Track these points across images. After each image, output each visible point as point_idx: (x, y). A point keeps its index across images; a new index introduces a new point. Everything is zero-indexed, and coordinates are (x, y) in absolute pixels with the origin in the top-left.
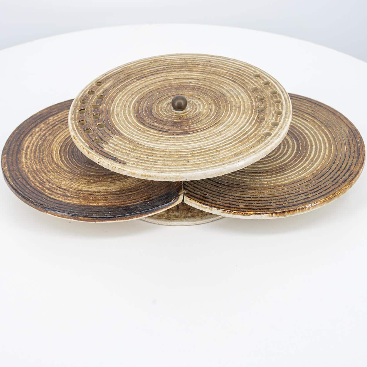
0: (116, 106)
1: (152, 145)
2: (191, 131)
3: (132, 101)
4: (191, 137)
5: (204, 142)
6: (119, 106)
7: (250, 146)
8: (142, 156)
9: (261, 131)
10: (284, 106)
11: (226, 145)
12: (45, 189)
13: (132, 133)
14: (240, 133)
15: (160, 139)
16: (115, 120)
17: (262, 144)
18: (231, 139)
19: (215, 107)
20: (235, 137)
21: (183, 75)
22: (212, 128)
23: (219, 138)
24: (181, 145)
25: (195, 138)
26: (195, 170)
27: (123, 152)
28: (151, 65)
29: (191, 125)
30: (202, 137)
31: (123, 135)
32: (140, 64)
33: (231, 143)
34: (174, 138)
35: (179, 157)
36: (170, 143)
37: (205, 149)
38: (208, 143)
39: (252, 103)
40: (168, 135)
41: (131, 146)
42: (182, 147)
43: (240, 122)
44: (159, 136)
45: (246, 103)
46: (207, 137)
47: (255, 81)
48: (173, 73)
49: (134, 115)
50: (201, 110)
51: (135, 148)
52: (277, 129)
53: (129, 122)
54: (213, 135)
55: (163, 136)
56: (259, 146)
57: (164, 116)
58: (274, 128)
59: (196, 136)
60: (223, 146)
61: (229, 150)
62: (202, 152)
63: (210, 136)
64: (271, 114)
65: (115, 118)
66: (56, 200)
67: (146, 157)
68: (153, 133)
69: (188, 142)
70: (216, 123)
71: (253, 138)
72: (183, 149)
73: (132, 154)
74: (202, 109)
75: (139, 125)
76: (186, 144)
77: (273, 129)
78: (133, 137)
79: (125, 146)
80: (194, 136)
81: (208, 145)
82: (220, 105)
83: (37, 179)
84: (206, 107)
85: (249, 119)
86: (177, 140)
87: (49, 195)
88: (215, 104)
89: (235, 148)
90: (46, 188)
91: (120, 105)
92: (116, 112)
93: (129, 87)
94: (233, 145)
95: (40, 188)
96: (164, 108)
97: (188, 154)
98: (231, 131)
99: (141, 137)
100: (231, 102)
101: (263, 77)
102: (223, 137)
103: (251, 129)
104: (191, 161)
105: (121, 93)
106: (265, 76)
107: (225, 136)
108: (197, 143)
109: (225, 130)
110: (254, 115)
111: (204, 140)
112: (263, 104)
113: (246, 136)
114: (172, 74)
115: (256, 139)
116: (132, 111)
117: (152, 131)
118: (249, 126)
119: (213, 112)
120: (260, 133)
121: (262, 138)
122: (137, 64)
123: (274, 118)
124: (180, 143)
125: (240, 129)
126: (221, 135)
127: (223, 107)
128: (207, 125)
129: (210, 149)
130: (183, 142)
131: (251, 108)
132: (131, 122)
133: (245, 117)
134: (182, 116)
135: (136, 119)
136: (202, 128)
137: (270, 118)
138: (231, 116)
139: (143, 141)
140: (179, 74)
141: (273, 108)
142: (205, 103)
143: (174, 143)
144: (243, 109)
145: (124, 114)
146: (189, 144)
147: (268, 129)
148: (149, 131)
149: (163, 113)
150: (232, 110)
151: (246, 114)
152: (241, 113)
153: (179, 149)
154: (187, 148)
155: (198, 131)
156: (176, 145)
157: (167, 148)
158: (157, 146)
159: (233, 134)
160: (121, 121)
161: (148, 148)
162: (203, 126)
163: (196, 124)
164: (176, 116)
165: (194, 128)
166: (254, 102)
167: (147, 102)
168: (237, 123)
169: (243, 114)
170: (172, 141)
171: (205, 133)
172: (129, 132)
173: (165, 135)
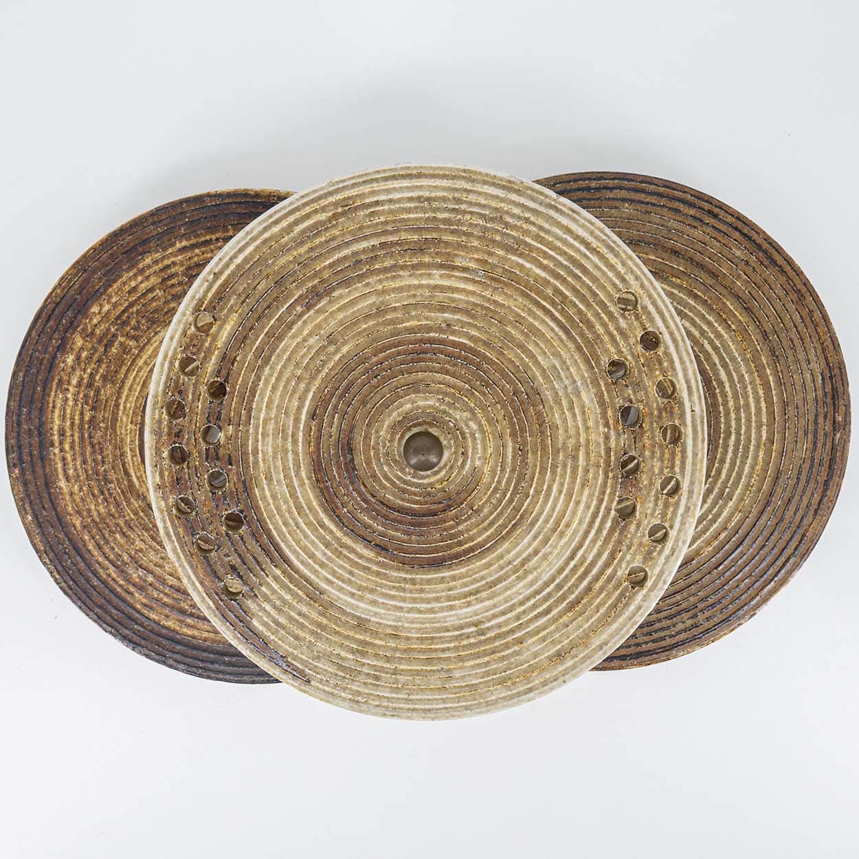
0: (260, 437)
1: (362, 608)
2: (456, 556)
3: (300, 408)
4: (454, 578)
5: (487, 603)
6: (269, 435)
7: (592, 623)
8: (343, 654)
9: (624, 565)
10: (687, 461)
11: (536, 617)
12: (132, 589)
13: (312, 556)
14: (572, 570)
15: (382, 586)
16: (264, 498)
17: (621, 620)
18: (550, 595)
19: (514, 448)
20: (559, 587)
21: (428, 286)
22: (506, 545)
23: (521, 589)
24: (432, 611)
25: (465, 585)
26: (466, 708)
27: (297, 638)
28: (336, 232)
29: (452, 527)
30: (483, 578)
31: (290, 565)
32: (306, 224)
33: (548, 611)
34: (413, 582)
35: (427, 659)
36: (404, 600)
37: (488, 629)
38: (495, 606)
39: (607, 438)
40: (398, 569)
41: (314, 615)
42: (435, 618)
43: (574, 525)
44: (378, 574)
45: (593, 437)
46: (494, 584)
47: (622, 333)
48: (400, 276)
49: (309, 478)
50: (478, 463)
51: (325, 621)
52: (662, 560)
53: (299, 508)
54: (506, 576)
55: (387, 572)
56: (615, 626)
57: (384, 487)
58: (655, 554)
59: (467, 575)
60: (531, 621)
61: (544, 639)
62: (480, 643)
63: (500, 580)
64: (653, 493)
65: (263, 489)
66: (163, 626)
67: (351, 656)
68: (361, 557)
69: (449, 599)
70: (515, 524)
71: (602, 589)
72: (438, 630)
73: (321, 646)
74: (479, 459)
75: (326, 521)
76: (442, 609)
77: (652, 559)
78: (315, 572)
79: (299, 614)
80: (462, 577)
81: (495, 616)
82: (525, 443)
83: (109, 556)
84: (489, 451)
85: (598, 508)
86: (422, 591)
87: (145, 611)
88: (514, 435)
89: (557, 630)
90: (134, 585)
91: (271, 426)
92: (264, 460)
93: (289, 343)
94: (555, 620)
95: (121, 586)
96: (384, 449)
97: (448, 649)
98: (551, 558)
99: (334, 573)
100: (554, 427)
101: (644, 308)
102: (531, 584)
103: (599, 555)
104: (457, 674)
105: (267, 370)
106: (651, 308)
107: (536, 580)
108: (469, 604)
109: (536, 552)
110: (610, 493)
111: (484, 594)
112: (635, 442)
113: (585, 583)
114: (399, 283)
115: (608, 596)
116: (304, 460)
117: (359, 548)
118: (594, 541)
119: (508, 470)
120: (619, 573)
121: (622, 594)
122: (296, 223)
123: (657, 512)
124: (428, 601)
125: (572, 557)
126: (526, 573)
127: (535, 453)
128: (492, 530)
129: (499, 631)
130: (437, 600)
131: (605, 460)
132: (306, 508)
133: (587, 502)
134: (431, 485)
135: (316, 497)
136: (480, 545)
137: (649, 511)
138: (553, 495)
139: (341, 589)
140: (416, 282)
141: (659, 464)
142: (487, 428)
143: (414, 603)
144: (585, 464)
145: (285, 469)
146: (452, 608)
147: (641, 557)
148: (353, 551)
149: (382, 470)
150: (554, 466)
151: (590, 489)
152: (578, 481)
153: (428, 628)
154: (446, 624)
155: (471, 555)
156: (419, 611)
157: (400, 624)
158: (376, 614)
159: (556, 573)
160: (279, 503)
161: (356, 623)
162: (484, 536)
163: (466, 524)
164: (417, 485)
165: (460, 544)
166: (612, 432)
167: (339, 419)
168: (568, 526)
169: (583, 486)
170: (410, 595)
171: (489, 565)
172: (305, 549)
173: (392, 568)
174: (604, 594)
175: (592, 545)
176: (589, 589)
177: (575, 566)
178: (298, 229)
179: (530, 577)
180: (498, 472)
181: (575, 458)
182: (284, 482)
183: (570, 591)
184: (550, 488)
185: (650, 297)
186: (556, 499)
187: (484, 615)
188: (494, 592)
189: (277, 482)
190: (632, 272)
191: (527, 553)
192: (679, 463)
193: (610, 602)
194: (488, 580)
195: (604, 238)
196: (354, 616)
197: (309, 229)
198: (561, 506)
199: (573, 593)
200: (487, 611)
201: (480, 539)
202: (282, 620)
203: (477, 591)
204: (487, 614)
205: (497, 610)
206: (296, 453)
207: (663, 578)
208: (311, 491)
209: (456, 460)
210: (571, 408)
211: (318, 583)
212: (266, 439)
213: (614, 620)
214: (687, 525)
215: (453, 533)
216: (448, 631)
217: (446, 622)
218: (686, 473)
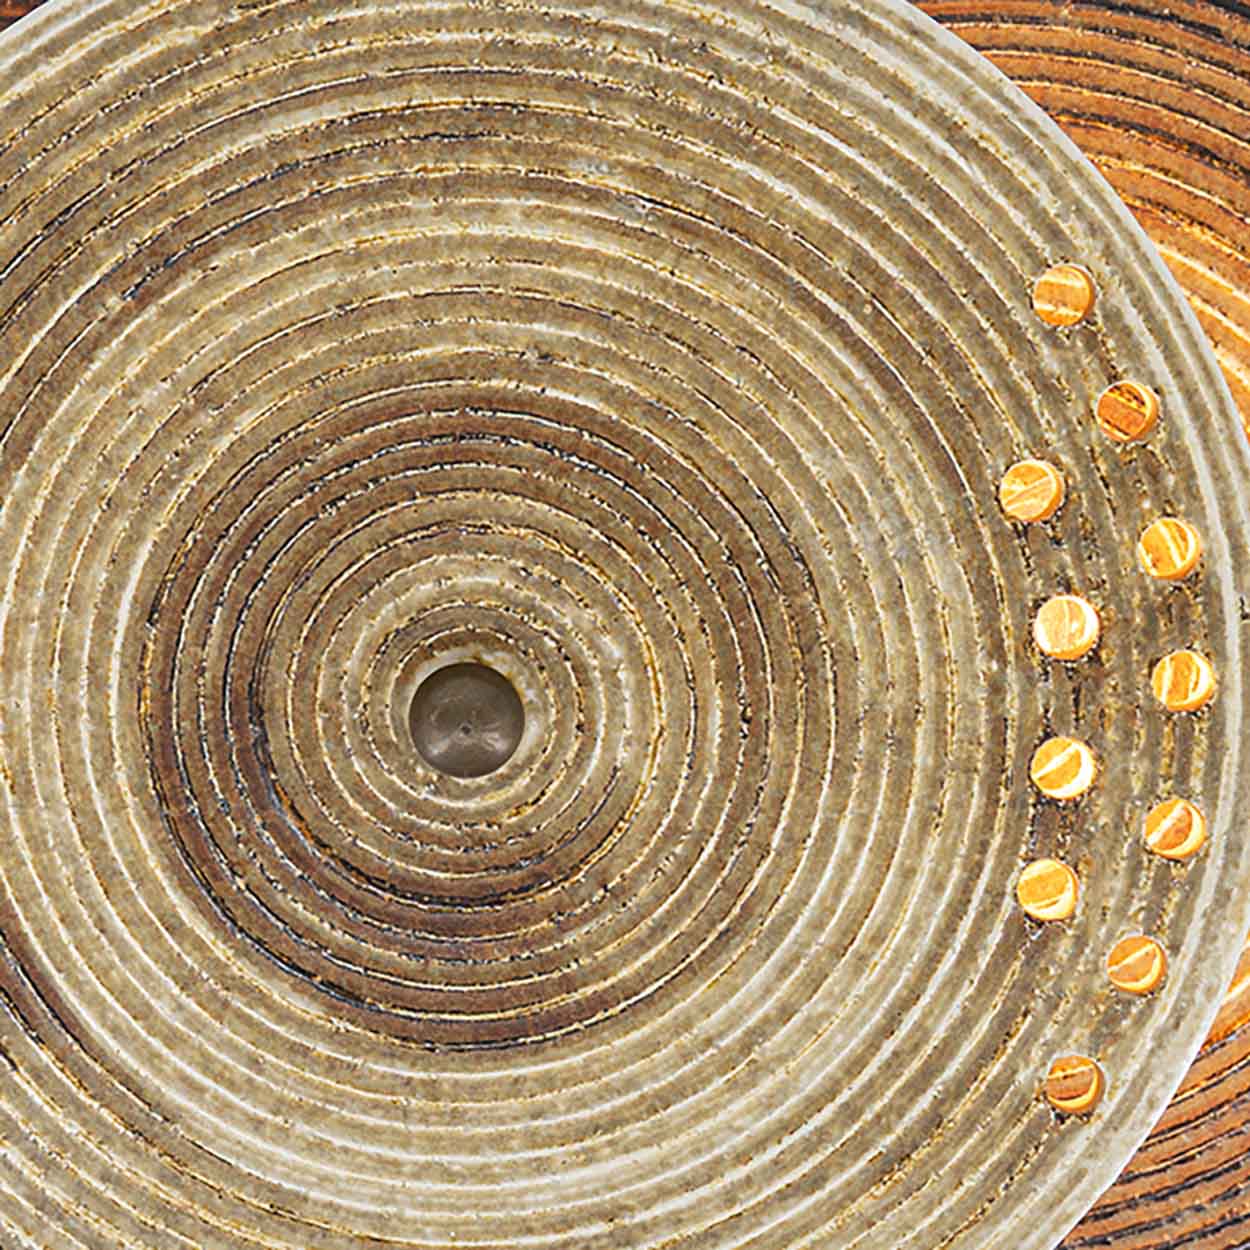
2: (555, 1020)
3: (112, 591)
4: (548, 1082)
5: (644, 1155)
6: (22, 666)
7: (941, 1216)
9: (1036, 1053)
10: (1226, 759)
11: (782, 1196)
13: (143, 1013)
14: (888, 1065)
15: (341, 1100)
16: (7, 843)
17: (1022, 1210)
18: (822, 1135)
19: (727, 714)
20: (850, 1112)
21: (489, 243)
22: (700, 991)
23: (738, 1116)
24: (483, 1174)
25: (580, 1102)
28: (222, 80)
29: (546, 938)
30: (631, 1084)
31: (81, 1037)
32: (135, 58)
33: (816, 1180)
34: (432, 1090)
36: (406, 1142)
37: (643, 1227)
38: (664, 1164)
39: (996, 688)
40: (391, 1055)
41: (146, 1180)
42: (492, 1195)
43: (896, 938)
44: (332, 1066)
45: (956, 685)
46: (664, 1099)
47: (1047, 387)
48: (407, 212)
49: (138, 790)
50: (623, 755)
51: (177, 1198)
52: (1145, 1041)
53: (108, 875)
54: (700, 1080)
55: (359, 1061)
57: (353, 821)
58: (1125, 1023)
59: (586, 1074)
60: (766, 1206)
63: (679, 1091)
64: (1125, 851)
65: (6, 818)
68: (284, 1017)
69: (533, 1140)
70: (727, 930)
71: (970, 1123)
72: (501, 1229)
74: (629, 742)
75: (186, 914)
76: (513, 1171)
77: (1116, 1037)
78: (152, 1058)
79: (105, 1178)
80: (571, 1078)
81: (664, 1193)
82: (759, 700)
84: (657, 722)
85: (966, 889)
86: (456, 1116)
88: (727, 676)
89: (840, 1234)
91: (29, 640)
92: (8, 737)
93: (84, 402)
94: (836, 1206)
98: (827, 1029)
99: (206, 1064)
100: (846, 657)
101: (1114, 317)
102: (769, 1103)
103: (966, 1023)
106: (1133, 318)
107: (783, 1091)
108: (590, 1157)
109: (786, 1013)
110: (1002, 849)
111: (634, 1130)
112: (1076, 702)
113: (924, 1102)
114: (401, 234)
115: (990, 1142)
116: (122, 737)
117: (280, 991)
118: (953, 984)
119: (710, 776)
120: (1021, 1077)
121: (1030, 1137)
122: (109, 52)
123: (1136, 905)
124: (474, 1146)
125: (888, 1031)
126: (757, 1071)
127: (787, 729)
128: (662, 945)
129: (676, 1236)
130: (499, 1142)
131: (989, 751)
132: (127, 875)
133: (934, 872)
134: (489, 816)
135: (158, 844)
136: (627, 990)
137: (1111, 902)
138: (836, 851)
139: (223, 1109)
140: (454, 230)
141: (1144, 766)
142: (651, 654)
143: (435, 1150)
144: (930, 761)
145: (69, 763)
146: (541, 1167)
147: (1087, 1032)
148: (262, 1000)
149: (346, 771)
150: (843, 768)
151: (944, 835)
152: (912, 809)
153: (474, 1223)
154: (523, 1214)
155: (600, 1016)
156: (448, 1175)
157: (392, 1209)
158: (324, 1179)
159: (840, 1074)
160: (52, 860)
161: (267, 1207)
162: (638, 964)
163: (586, 929)
164: (447, 816)
165: (568, 985)
166: (1011, 674)
167: (225, 621)
168: (878, 939)
169: (925, 825)
170: (422, 1128)
171: (649, 1047)
172: (122, 993)
173: (371, 1050)
174: (976, 1135)
175: (946, 995)
176: (934, 1120)
177: (895, 1054)
178: (114, 70)
179: (767, 1084)
180: (682, 783)
181: (904, 746)
182: (64, 800)
183: (881, 1124)
184: (829, 830)
185: (1130, 283)
186: (847, 863)
187: (632, 1188)
188: (660, 1124)
189: (46, 800)
190: (1080, 211)
191: (759, 1013)
192: (1202, 764)
193: (995, 1157)
194: (646, 1089)
195: (1003, 110)
196: (259, 1185)
197: (145, 70)
198: (860, 883)
199: (889, 1130)
200: (641, 1178)
201: (624, 973)
202: (55, 1193)
203: (615, 1121)
204: (642, 1185)
205: (670, 1174)
206: (100, 718)
207: (1146, 1094)
208: (142, 826)
209: (560, 745)
210: (896, 602)
211: (158, 1090)
212: (16, 676)
213: (1003, 1211)
214: (1220, 943)
215: (548, 954)
216: (530, 1231)
217: (523, 1207)
218: (1222, 792)
